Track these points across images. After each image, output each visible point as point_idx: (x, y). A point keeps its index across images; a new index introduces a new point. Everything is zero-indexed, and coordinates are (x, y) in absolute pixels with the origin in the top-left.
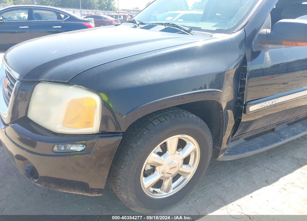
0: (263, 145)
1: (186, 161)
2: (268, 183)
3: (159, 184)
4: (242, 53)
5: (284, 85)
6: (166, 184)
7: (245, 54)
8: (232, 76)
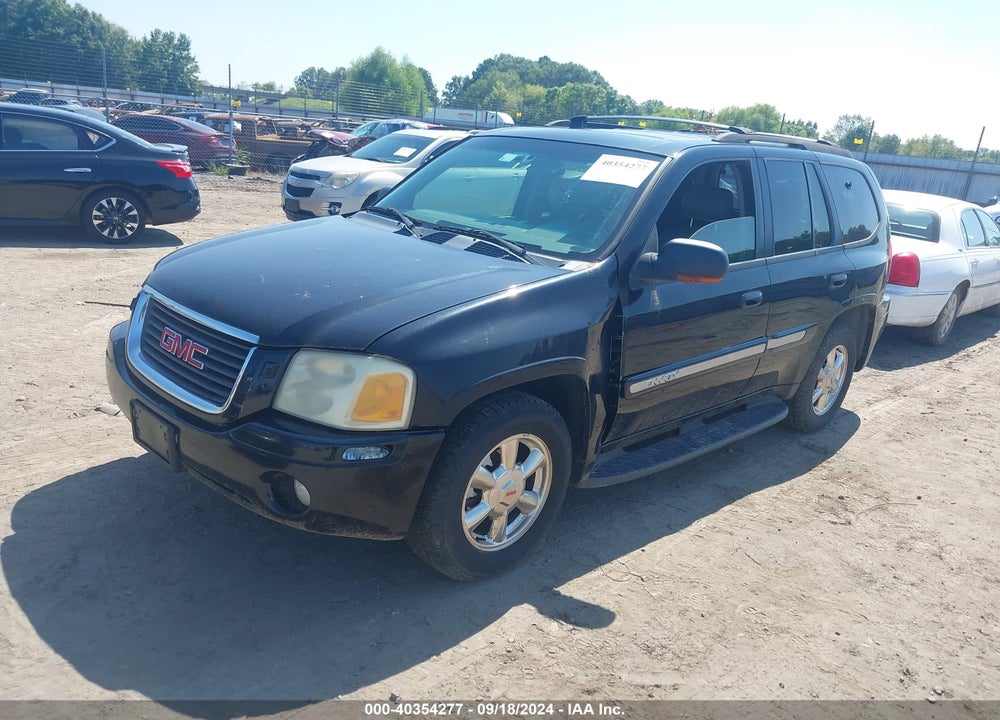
0: (658, 460)
1: (529, 483)
2: (671, 528)
3: (484, 527)
4: (615, 295)
5: (705, 341)
6: (497, 524)
7: (618, 298)
8: (598, 336)
